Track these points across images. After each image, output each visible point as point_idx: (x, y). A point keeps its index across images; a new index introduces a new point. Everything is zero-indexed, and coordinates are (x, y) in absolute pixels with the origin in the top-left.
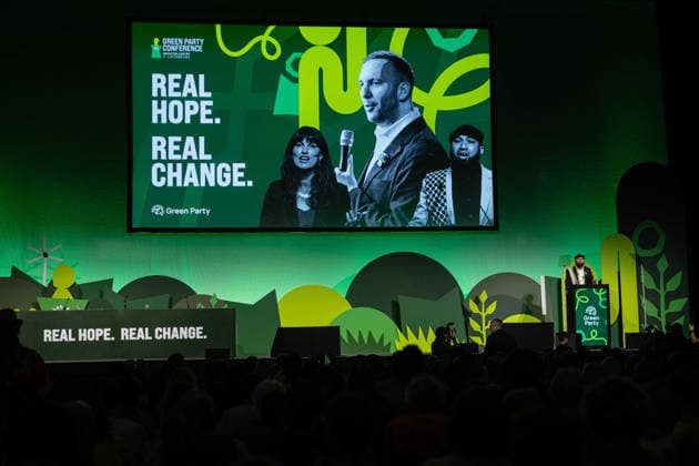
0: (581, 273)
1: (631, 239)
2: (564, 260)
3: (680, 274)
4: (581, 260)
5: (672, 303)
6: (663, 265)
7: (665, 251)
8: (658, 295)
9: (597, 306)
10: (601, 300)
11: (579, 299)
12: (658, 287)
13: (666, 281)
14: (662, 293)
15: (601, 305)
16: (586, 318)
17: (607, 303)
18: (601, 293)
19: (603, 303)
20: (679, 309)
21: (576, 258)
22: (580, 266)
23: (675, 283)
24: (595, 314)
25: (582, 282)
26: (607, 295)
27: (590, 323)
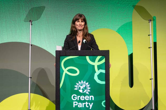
9: (91, 81)
10: (98, 72)
11: (65, 71)
15: (96, 78)
16: (75, 98)
17: (107, 77)
19: (100, 76)
27: (81, 105)
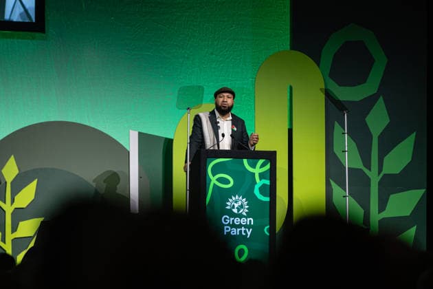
0: (226, 126)
1: (318, 63)
2: (189, 97)
3: (412, 137)
4: (227, 100)
5: (393, 198)
6: (378, 120)
7: (385, 89)
8: (367, 181)
9: (250, 196)
10: (259, 183)
11: (213, 180)
12: (367, 164)
13: (383, 153)
14: (374, 178)
15: (257, 192)
17: (272, 191)
18: (258, 169)
19: (262, 190)
20: (407, 212)
21: (217, 94)
22: (224, 111)
23: (400, 158)
24: (244, 212)
25: (226, 144)
26: (272, 174)
27: (235, 232)
